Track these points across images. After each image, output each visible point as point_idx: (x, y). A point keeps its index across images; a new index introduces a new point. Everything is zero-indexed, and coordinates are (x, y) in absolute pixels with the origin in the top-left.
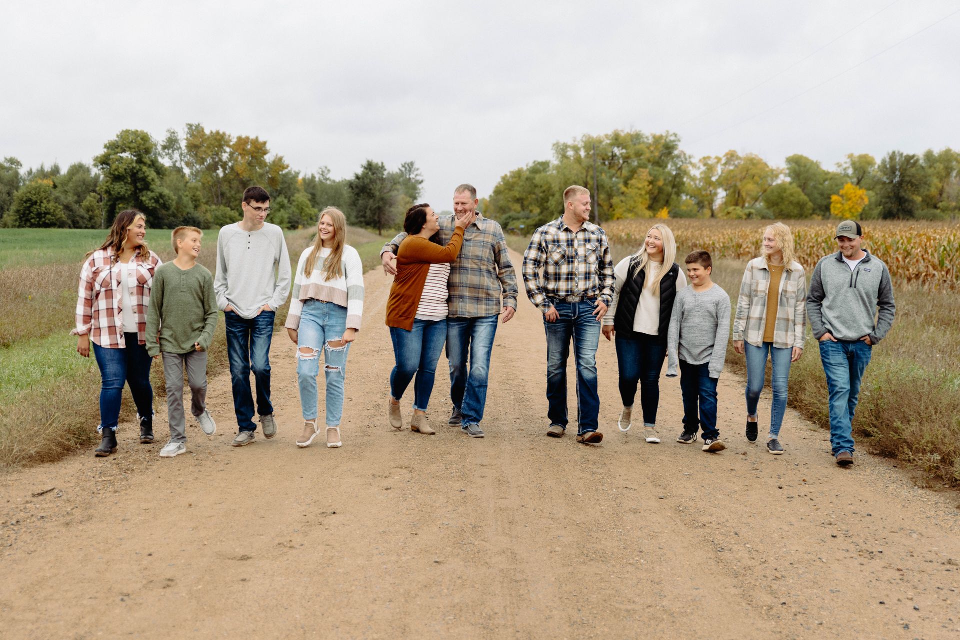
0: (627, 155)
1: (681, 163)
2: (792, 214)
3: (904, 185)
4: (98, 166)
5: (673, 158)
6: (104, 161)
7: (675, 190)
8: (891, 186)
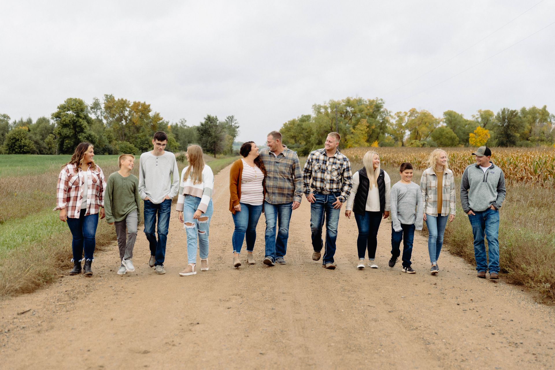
0: (354, 111)
1: (385, 116)
2: (447, 144)
3: (510, 127)
4: (54, 119)
5: (380, 113)
6: (57, 116)
7: (382, 131)
8: (503, 128)
